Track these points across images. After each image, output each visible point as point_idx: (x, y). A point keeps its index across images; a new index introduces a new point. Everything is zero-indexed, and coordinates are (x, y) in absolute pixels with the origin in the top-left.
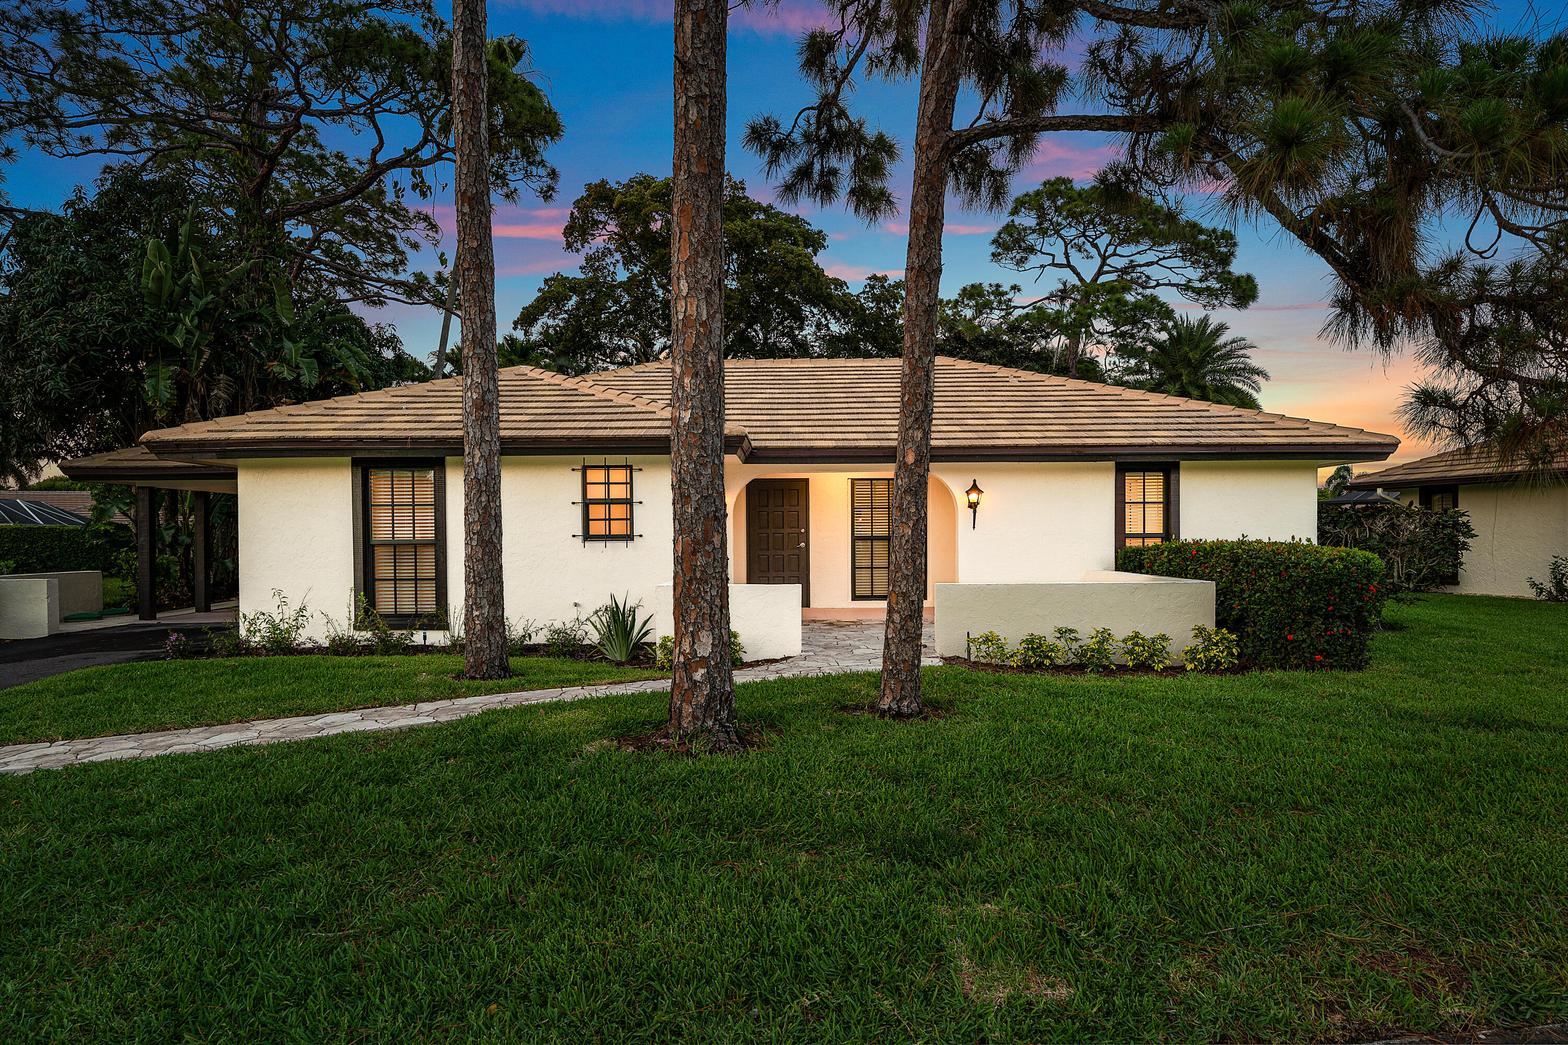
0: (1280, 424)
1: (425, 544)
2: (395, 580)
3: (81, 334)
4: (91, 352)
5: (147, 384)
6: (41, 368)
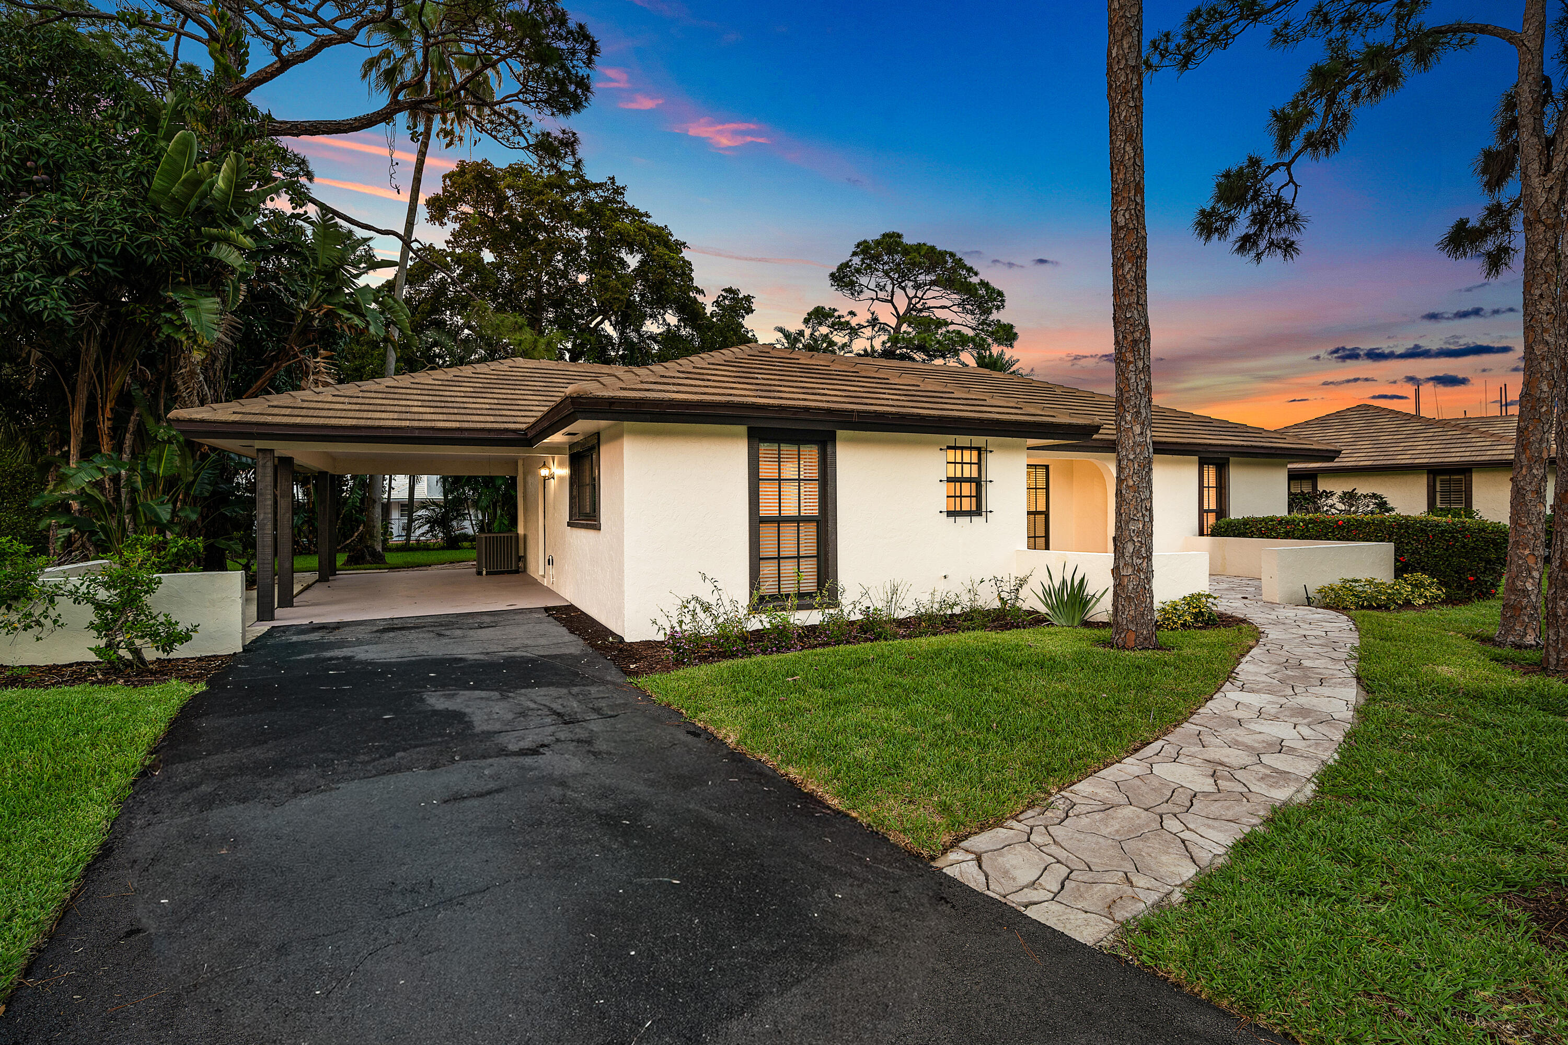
0: (1264, 434)
1: (808, 519)
2: (779, 558)
3: (88, 239)
4: (100, 265)
5: (188, 316)
6: (22, 277)
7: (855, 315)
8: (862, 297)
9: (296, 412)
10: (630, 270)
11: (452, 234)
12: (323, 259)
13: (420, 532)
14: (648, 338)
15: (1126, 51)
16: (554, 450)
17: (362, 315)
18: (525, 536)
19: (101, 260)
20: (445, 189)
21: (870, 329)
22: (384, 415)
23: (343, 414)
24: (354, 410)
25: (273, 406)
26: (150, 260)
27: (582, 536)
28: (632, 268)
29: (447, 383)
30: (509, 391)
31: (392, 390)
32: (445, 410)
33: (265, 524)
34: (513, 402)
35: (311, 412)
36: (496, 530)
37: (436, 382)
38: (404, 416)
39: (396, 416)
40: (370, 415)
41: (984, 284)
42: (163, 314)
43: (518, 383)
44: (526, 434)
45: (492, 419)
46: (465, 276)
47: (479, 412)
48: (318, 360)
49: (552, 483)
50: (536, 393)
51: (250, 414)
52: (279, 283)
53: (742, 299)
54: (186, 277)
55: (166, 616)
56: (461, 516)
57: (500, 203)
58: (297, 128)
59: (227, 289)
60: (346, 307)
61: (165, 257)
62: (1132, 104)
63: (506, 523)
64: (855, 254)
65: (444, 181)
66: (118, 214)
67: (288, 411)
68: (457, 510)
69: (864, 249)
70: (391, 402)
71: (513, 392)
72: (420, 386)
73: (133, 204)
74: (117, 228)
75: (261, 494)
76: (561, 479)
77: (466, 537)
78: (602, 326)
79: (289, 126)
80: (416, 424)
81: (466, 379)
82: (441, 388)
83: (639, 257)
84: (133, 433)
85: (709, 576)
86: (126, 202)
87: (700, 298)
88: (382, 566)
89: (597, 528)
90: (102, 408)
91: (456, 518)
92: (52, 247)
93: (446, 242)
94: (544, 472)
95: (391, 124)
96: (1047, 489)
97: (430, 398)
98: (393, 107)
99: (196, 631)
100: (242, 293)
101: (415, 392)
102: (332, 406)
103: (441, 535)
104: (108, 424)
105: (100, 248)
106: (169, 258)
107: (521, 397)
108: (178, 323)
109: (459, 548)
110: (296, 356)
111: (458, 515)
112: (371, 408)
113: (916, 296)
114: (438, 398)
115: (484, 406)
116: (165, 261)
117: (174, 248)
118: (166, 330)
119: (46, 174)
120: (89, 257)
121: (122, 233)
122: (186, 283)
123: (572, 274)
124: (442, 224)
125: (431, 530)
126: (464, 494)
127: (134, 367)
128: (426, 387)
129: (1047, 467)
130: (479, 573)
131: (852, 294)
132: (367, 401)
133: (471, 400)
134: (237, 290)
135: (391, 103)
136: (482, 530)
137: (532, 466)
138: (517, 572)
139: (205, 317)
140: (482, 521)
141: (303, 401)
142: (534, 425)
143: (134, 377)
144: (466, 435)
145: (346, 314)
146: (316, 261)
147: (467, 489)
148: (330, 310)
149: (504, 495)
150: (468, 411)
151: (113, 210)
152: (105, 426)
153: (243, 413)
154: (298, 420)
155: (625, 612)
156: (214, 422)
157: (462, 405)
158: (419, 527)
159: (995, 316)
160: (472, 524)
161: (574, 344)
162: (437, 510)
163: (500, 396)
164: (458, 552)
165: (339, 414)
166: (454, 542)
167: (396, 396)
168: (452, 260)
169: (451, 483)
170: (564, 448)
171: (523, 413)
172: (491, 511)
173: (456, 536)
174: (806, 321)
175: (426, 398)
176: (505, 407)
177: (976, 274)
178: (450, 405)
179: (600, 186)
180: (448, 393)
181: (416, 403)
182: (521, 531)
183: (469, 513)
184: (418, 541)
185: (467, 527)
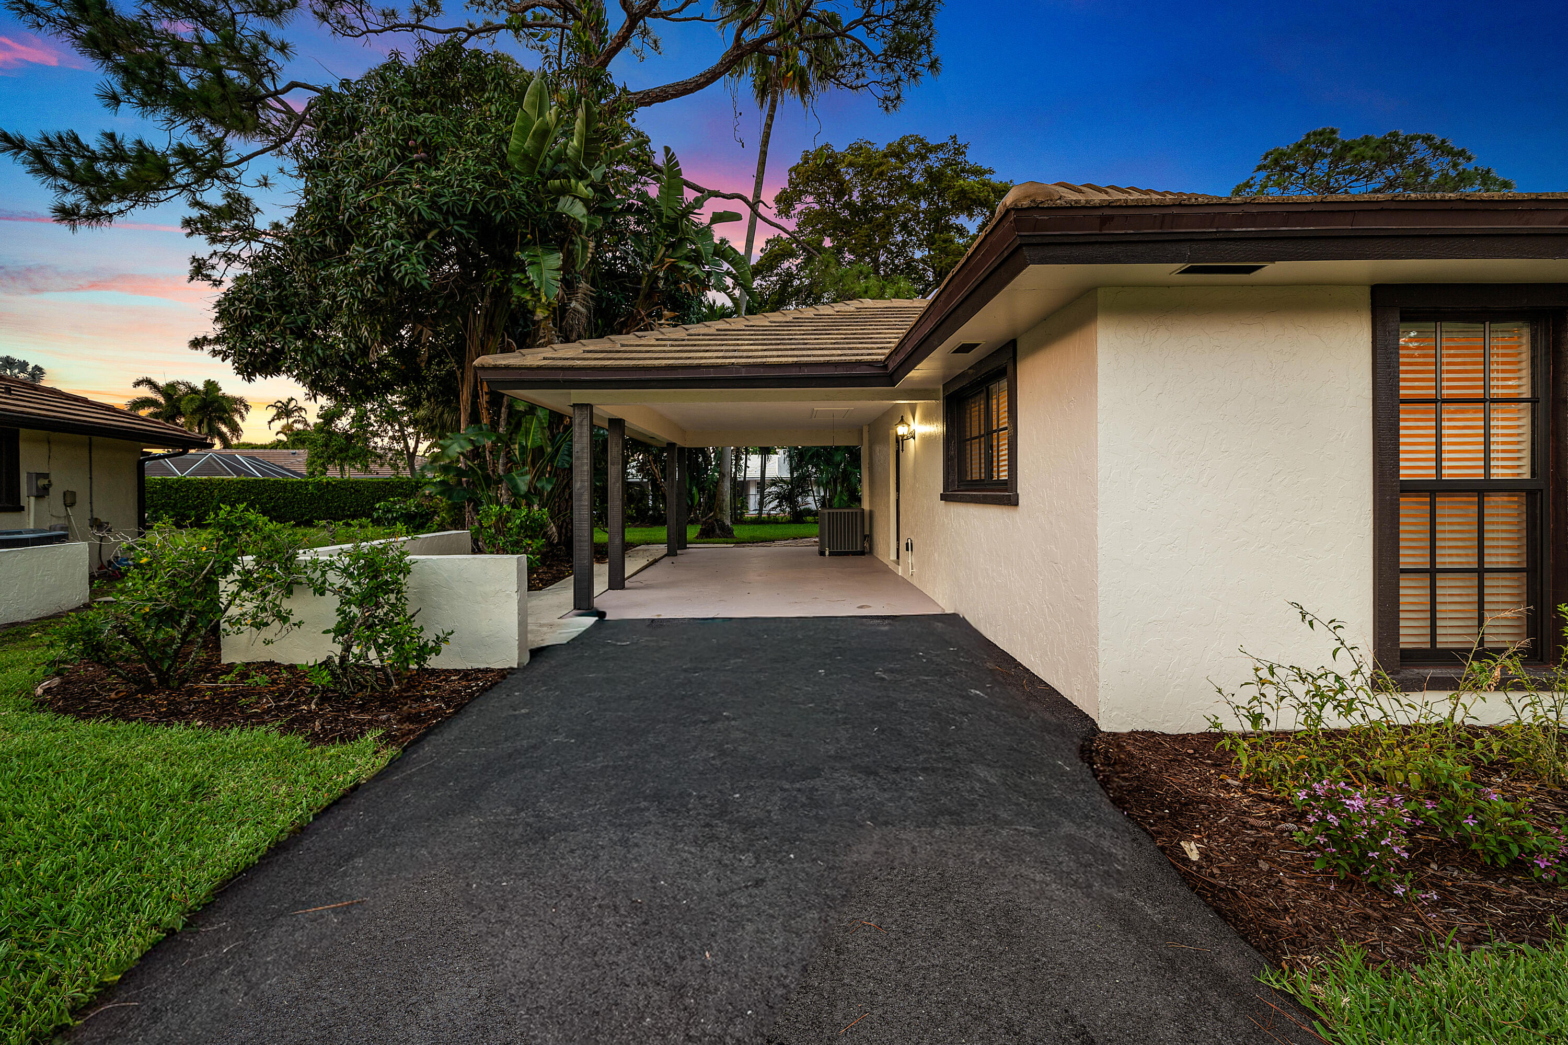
2: (1434, 570)
3: (444, 200)
4: (456, 227)
5: (533, 274)
6: (390, 245)
9: (611, 355)
12: (667, 211)
13: (771, 505)
16: (919, 390)
17: (701, 263)
18: (871, 512)
19: (456, 222)
22: (707, 355)
23: (661, 355)
24: (675, 351)
25: (588, 351)
26: (499, 218)
27: (974, 512)
29: (785, 324)
30: (857, 327)
32: (780, 347)
34: (865, 336)
35: (626, 355)
36: (836, 505)
38: (730, 354)
39: (721, 355)
40: (691, 355)
42: (514, 276)
44: (885, 367)
48: (662, 321)
49: (912, 447)
51: (562, 359)
52: (627, 246)
54: (533, 233)
56: (805, 493)
58: (649, 96)
59: (573, 244)
60: (687, 259)
61: (513, 214)
63: (846, 499)
66: (472, 172)
68: (802, 487)
71: (863, 328)
73: (487, 162)
74: (471, 188)
75: (578, 458)
76: (928, 440)
77: (809, 512)
80: (743, 361)
82: (779, 328)
86: (481, 161)
88: (729, 540)
89: (1010, 504)
91: (801, 494)
92: (410, 208)
94: (901, 430)
100: (590, 250)
102: (654, 348)
103: (788, 509)
104: (486, 398)
105: (456, 210)
106: (517, 214)
108: (525, 282)
109: (804, 522)
111: (804, 492)
116: (513, 218)
117: (520, 204)
118: (516, 291)
119: (425, 152)
120: (445, 219)
121: (473, 191)
122: (534, 241)
125: (780, 505)
126: (808, 471)
130: (822, 553)
132: (692, 343)
134: (584, 246)
136: (823, 505)
138: (862, 553)
139: (547, 275)
140: (824, 497)
141: (622, 345)
144: (806, 372)
145: (686, 266)
146: (660, 218)
147: (810, 466)
148: (673, 263)
151: (468, 169)
152: (483, 400)
153: (554, 358)
154: (608, 363)
158: (770, 502)
160: (815, 500)
162: (785, 487)
164: (802, 526)
166: (799, 517)
167: (726, 337)
169: (798, 458)
170: (935, 391)
172: (832, 486)
173: (801, 511)
178: (788, 341)
179: (941, 147)
180: (785, 333)
181: (746, 342)
182: (866, 506)
183: (812, 490)
184: (769, 514)
185: (811, 502)
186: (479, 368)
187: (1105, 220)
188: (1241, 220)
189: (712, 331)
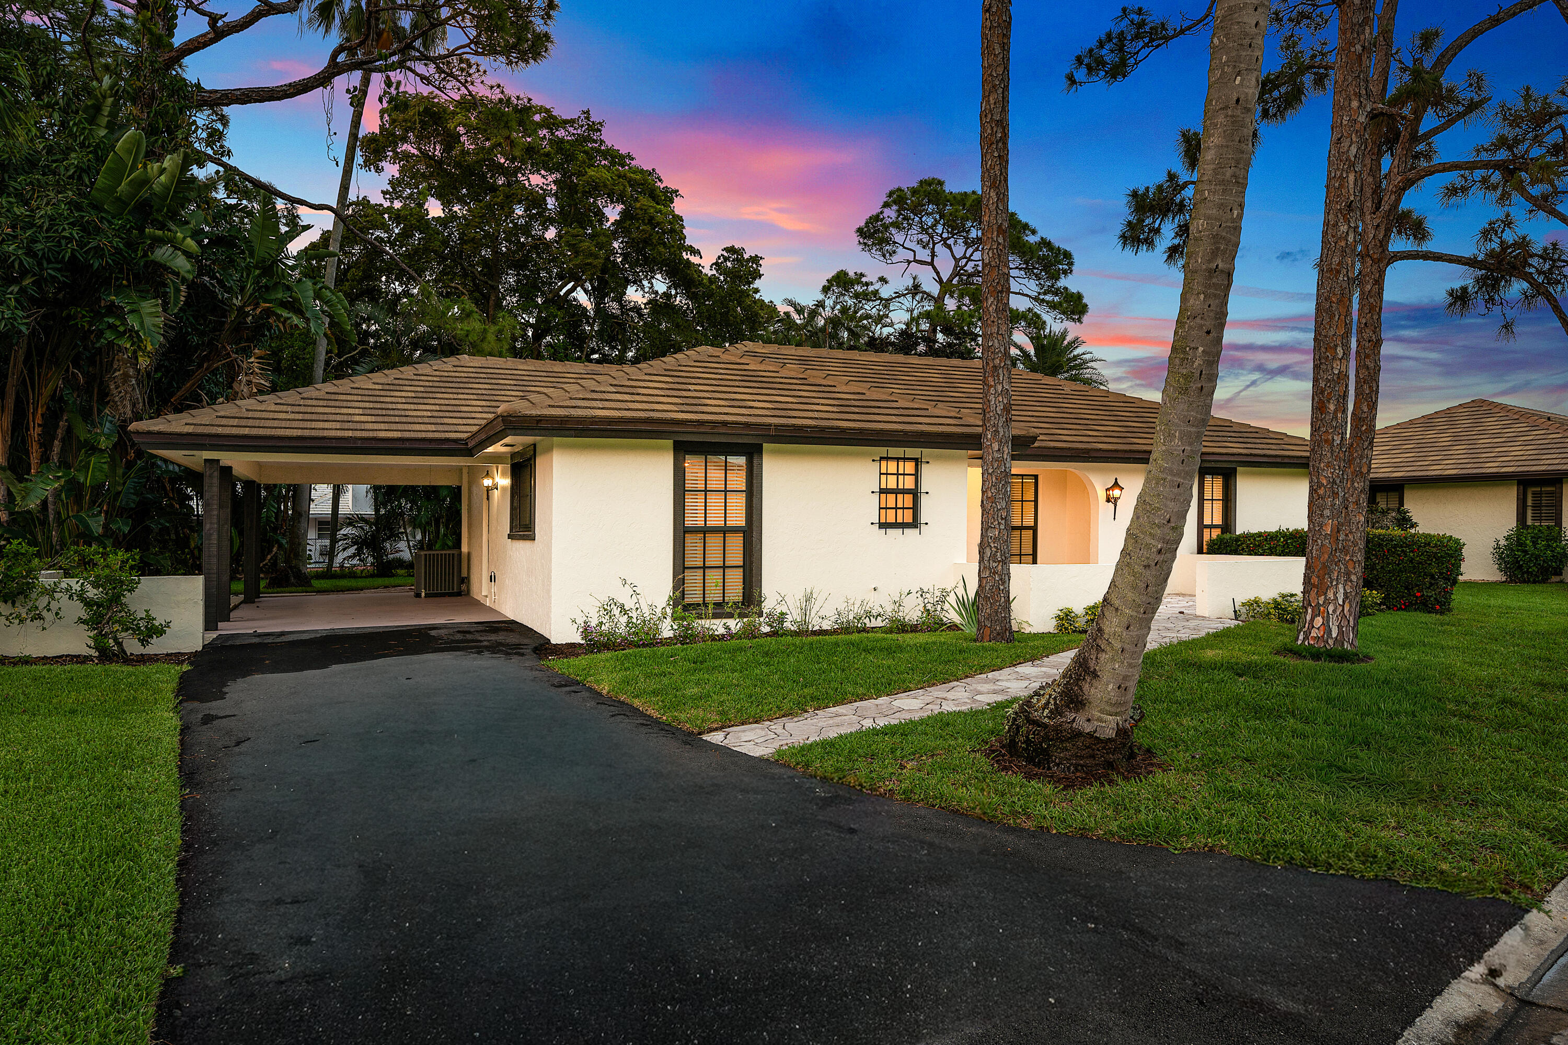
1: (735, 530)
2: (704, 568)
3: (39, 246)
4: (49, 271)
5: (132, 321)
7: (886, 283)
8: (895, 258)
9: (244, 422)
10: (608, 224)
11: (391, 183)
12: (260, 252)
13: (345, 555)
14: (631, 309)
15: (992, 106)
16: (496, 459)
17: (300, 312)
18: (469, 554)
19: (50, 266)
20: (382, 127)
21: (909, 297)
22: (327, 425)
23: (288, 424)
24: (298, 420)
25: (220, 417)
26: (96, 265)
27: (521, 548)
28: (612, 220)
29: (387, 387)
30: (451, 396)
31: (333, 397)
32: (386, 419)
33: (211, 534)
34: (456, 408)
35: (257, 423)
37: (377, 387)
38: (346, 426)
39: (338, 425)
40: (314, 425)
41: (1045, 243)
42: (106, 319)
43: (461, 385)
44: (467, 444)
45: (433, 428)
46: (406, 235)
47: (420, 420)
48: (252, 360)
49: (496, 494)
50: (480, 397)
51: (201, 425)
52: (213, 277)
53: (748, 260)
54: (128, 280)
55: (147, 611)
56: (394, 536)
57: (451, 140)
59: (168, 290)
60: (283, 304)
61: (110, 261)
62: (996, 154)
64: (886, 205)
65: (382, 117)
66: (67, 219)
67: (235, 422)
68: (391, 529)
69: (897, 198)
70: (333, 410)
71: (455, 396)
72: (360, 392)
73: (79, 208)
74: (66, 234)
76: (504, 488)
77: (400, 563)
78: (574, 294)
79: (219, 95)
80: (358, 434)
81: (407, 383)
82: (382, 393)
83: (619, 208)
84: (63, 440)
85: (629, 582)
86: (74, 206)
87: (694, 259)
88: (309, 589)
89: (532, 538)
90: (33, 413)
91: (389, 538)
92: (10, 257)
93: (383, 192)
94: (487, 482)
95: (329, 88)
96: (1036, 501)
97: (371, 405)
98: (331, 71)
99: (169, 627)
100: (183, 294)
101: (355, 398)
102: (276, 416)
103: (370, 559)
104: (38, 430)
105: (50, 254)
106: (113, 260)
107: (463, 402)
108: (122, 329)
109: (393, 576)
110: (228, 356)
111: (392, 535)
112: (314, 417)
113: (964, 257)
114: (379, 406)
115: (425, 413)
116: (110, 265)
117: (118, 251)
118: (109, 335)
120: (40, 264)
121: (70, 239)
122: (129, 286)
123: (536, 230)
124: (379, 170)
125: (359, 553)
126: (400, 508)
127: (67, 370)
128: (366, 392)
129: (1036, 477)
130: (417, 596)
131: (884, 256)
132: (309, 410)
133: (412, 407)
134: (177, 291)
135: (329, 66)
136: (420, 554)
137: (475, 474)
138: (459, 594)
139: (148, 321)
140: (421, 542)
141: (247, 410)
142: (474, 435)
143: (66, 381)
144: (407, 445)
145: (285, 314)
146: (252, 255)
147: (403, 502)
148: (269, 308)
149: (449, 508)
150: (409, 420)
151: (61, 214)
152: (35, 432)
153: (195, 425)
154: (246, 431)
155: (552, 616)
156: (171, 434)
157: (403, 413)
158: (344, 550)
159: (1063, 282)
160: (409, 547)
161: (539, 318)
162: (367, 528)
163: (442, 402)
164: (392, 579)
165: (283, 424)
166: (386, 569)
167: (337, 404)
168: (390, 218)
169: (384, 494)
170: (506, 458)
171: (465, 421)
172: (432, 529)
173: (389, 562)
174: (826, 290)
175: (367, 405)
176: (447, 414)
177: (1034, 232)
178: (392, 412)
179: (572, 122)
180: (388, 399)
181: (357, 411)
182: (465, 549)
183: (406, 532)
184: (342, 566)
185: (403, 550)
186: (134, 433)
187: (539, 421)
188: (592, 423)
189: (321, 394)
